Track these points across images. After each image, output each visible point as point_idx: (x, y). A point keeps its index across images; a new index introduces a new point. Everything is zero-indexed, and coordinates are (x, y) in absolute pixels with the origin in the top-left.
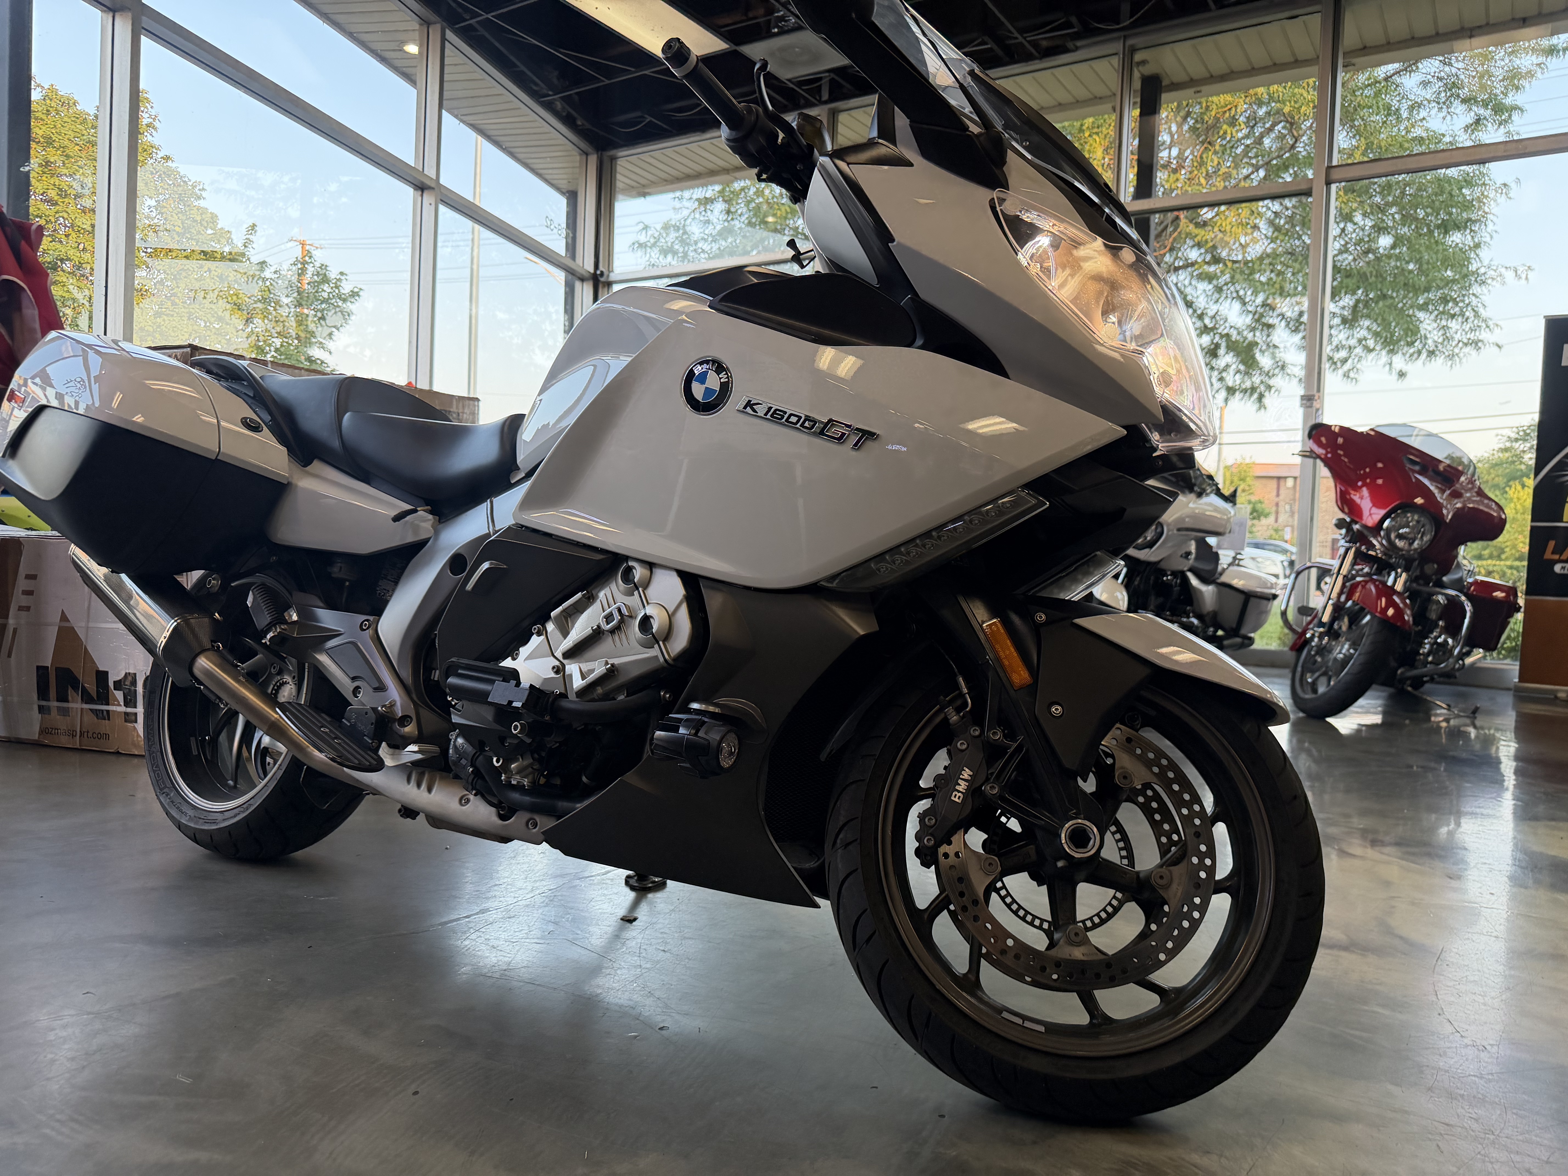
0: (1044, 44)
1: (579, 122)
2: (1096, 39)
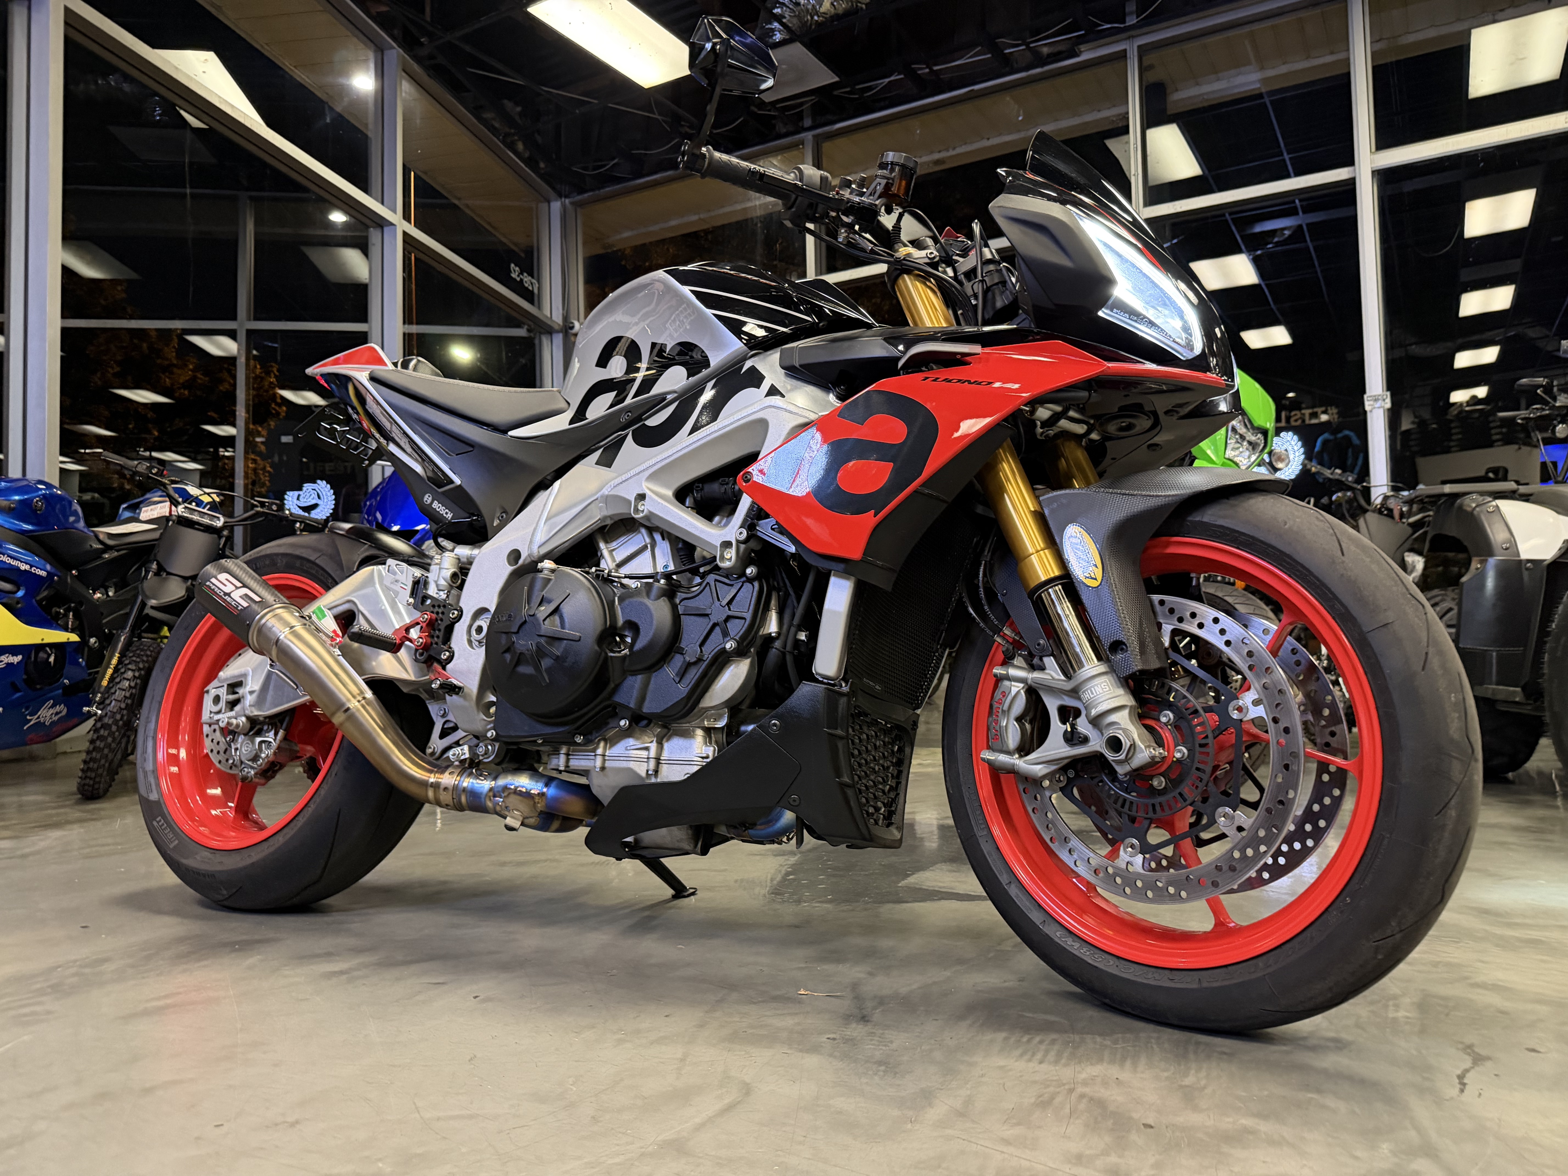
0: (1045, 50)
1: (542, 165)
2: (1102, 41)
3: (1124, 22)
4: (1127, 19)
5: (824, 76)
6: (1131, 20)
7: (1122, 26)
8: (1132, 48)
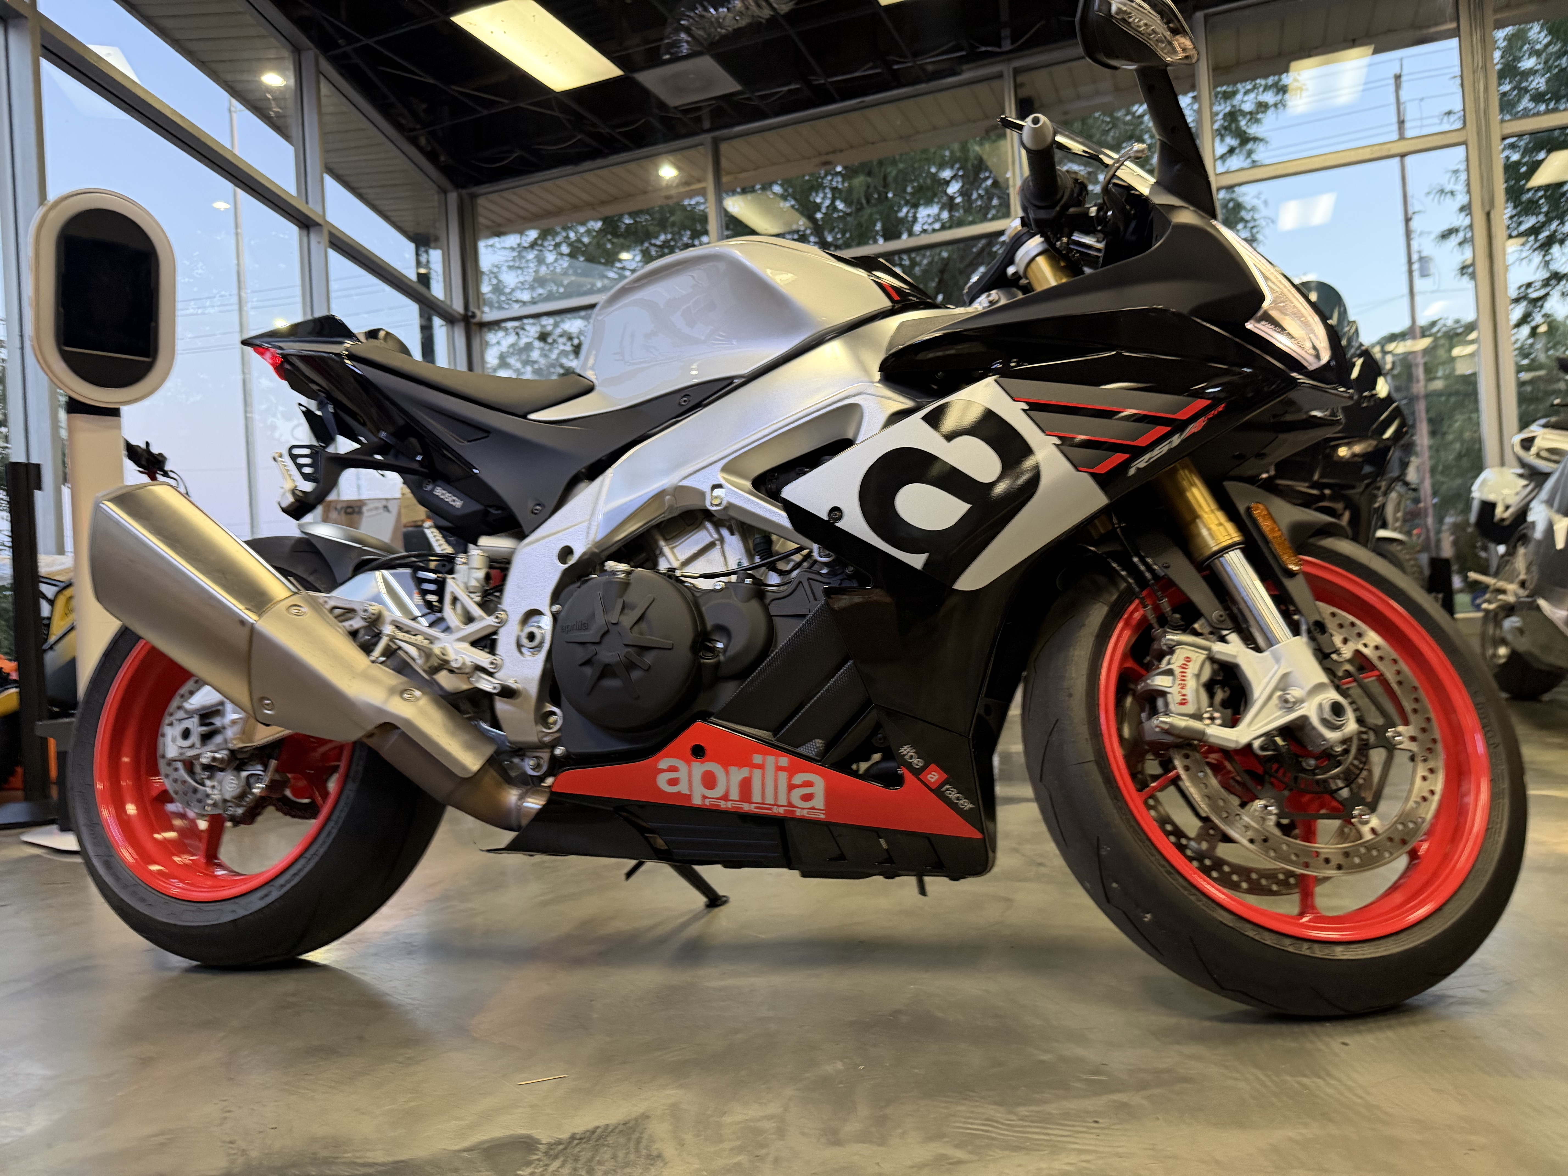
0: (931, 67)
1: (442, 158)
2: (981, 63)
3: (1000, 47)
4: (1003, 43)
5: (728, 85)
6: (1007, 46)
7: (998, 50)
8: (1006, 69)
